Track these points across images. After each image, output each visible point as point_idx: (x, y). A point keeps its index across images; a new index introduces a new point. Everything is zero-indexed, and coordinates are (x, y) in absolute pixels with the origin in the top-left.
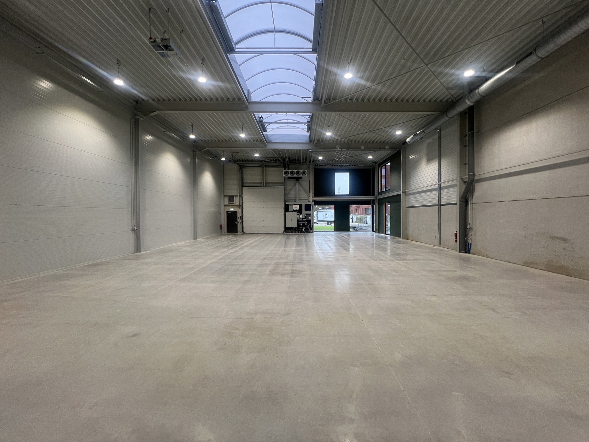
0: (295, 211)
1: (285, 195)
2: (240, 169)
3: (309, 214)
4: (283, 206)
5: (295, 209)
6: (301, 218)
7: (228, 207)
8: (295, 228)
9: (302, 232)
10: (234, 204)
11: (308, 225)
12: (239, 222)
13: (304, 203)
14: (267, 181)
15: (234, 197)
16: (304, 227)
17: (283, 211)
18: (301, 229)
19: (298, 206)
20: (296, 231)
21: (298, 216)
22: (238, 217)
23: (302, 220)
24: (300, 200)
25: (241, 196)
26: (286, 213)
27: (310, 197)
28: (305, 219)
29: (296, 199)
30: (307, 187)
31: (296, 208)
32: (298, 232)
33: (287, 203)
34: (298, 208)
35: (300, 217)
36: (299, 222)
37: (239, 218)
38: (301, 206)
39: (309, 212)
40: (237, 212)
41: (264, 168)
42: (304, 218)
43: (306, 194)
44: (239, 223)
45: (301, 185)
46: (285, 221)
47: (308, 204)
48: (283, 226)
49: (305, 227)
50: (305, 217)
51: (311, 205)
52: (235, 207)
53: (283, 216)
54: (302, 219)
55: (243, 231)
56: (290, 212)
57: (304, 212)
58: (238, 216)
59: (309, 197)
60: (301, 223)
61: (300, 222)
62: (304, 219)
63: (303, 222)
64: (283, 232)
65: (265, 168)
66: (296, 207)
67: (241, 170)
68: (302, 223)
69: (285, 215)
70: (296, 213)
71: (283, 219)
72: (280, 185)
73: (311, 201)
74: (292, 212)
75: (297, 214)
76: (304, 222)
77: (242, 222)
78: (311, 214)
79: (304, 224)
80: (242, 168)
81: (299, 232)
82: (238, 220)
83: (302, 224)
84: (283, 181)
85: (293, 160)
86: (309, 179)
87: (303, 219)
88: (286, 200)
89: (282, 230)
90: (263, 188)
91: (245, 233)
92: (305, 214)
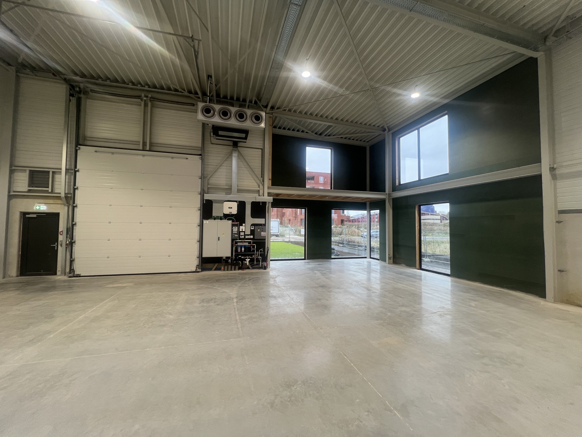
0: (227, 217)
1: (203, 177)
2: (72, 95)
3: (261, 225)
4: (198, 204)
5: (227, 211)
6: (242, 234)
7: (26, 200)
8: (227, 258)
9: (242, 267)
10: (47, 192)
11: (257, 250)
12: (64, 245)
13: (249, 199)
14: (155, 140)
15: (49, 172)
16: (249, 255)
17: (196, 215)
18: (240, 259)
19: (235, 206)
20: (230, 267)
21: (235, 229)
22: (60, 230)
23: (244, 239)
24: (239, 191)
25: (73, 171)
26: (205, 222)
27: (263, 185)
28: (252, 237)
29: (230, 189)
30: (256, 163)
31: (230, 210)
32: (233, 267)
33: (207, 197)
34: (234, 211)
35: (239, 232)
36: (236, 243)
37: (65, 233)
38: (241, 205)
39: (261, 221)
40: (58, 215)
41: (149, 104)
42: (248, 235)
43: (255, 180)
44: (61, 245)
45: (245, 159)
46: (201, 241)
47: (259, 202)
48: (196, 253)
49: (251, 255)
50: (253, 233)
51: (264, 203)
52: (51, 201)
53: (197, 230)
54: (245, 235)
55: (72, 270)
56: (215, 219)
57: (249, 220)
58: (62, 226)
59: (261, 187)
60: (241, 247)
61: (239, 244)
62: (249, 237)
63: (247, 244)
64: (194, 269)
65: (152, 106)
66: (232, 208)
67: (74, 100)
68: (245, 247)
69: (201, 226)
70: (230, 222)
71: (197, 236)
72: (192, 152)
73: (266, 194)
74: (221, 219)
75: (233, 225)
76: (250, 243)
77: (71, 244)
78: (265, 225)
79: (247, 249)
80: (82, 95)
81: (237, 267)
82: (61, 238)
83: (243, 249)
84: (200, 145)
85: (225, 97)
86: (262, 147)
87: (247, 237)
88: (206, 189)
89: (193, 263)
90: (143, 156)
91: (79, 276)
92: (252, 225)
